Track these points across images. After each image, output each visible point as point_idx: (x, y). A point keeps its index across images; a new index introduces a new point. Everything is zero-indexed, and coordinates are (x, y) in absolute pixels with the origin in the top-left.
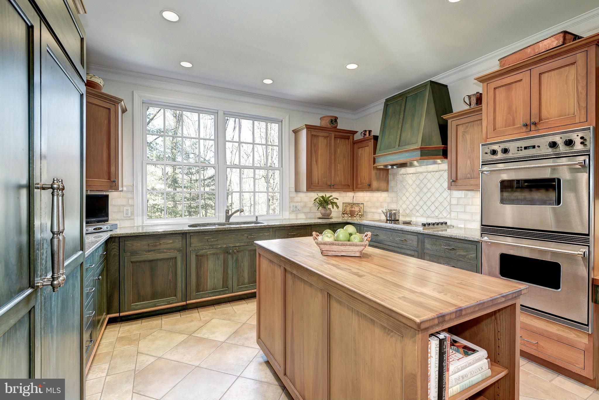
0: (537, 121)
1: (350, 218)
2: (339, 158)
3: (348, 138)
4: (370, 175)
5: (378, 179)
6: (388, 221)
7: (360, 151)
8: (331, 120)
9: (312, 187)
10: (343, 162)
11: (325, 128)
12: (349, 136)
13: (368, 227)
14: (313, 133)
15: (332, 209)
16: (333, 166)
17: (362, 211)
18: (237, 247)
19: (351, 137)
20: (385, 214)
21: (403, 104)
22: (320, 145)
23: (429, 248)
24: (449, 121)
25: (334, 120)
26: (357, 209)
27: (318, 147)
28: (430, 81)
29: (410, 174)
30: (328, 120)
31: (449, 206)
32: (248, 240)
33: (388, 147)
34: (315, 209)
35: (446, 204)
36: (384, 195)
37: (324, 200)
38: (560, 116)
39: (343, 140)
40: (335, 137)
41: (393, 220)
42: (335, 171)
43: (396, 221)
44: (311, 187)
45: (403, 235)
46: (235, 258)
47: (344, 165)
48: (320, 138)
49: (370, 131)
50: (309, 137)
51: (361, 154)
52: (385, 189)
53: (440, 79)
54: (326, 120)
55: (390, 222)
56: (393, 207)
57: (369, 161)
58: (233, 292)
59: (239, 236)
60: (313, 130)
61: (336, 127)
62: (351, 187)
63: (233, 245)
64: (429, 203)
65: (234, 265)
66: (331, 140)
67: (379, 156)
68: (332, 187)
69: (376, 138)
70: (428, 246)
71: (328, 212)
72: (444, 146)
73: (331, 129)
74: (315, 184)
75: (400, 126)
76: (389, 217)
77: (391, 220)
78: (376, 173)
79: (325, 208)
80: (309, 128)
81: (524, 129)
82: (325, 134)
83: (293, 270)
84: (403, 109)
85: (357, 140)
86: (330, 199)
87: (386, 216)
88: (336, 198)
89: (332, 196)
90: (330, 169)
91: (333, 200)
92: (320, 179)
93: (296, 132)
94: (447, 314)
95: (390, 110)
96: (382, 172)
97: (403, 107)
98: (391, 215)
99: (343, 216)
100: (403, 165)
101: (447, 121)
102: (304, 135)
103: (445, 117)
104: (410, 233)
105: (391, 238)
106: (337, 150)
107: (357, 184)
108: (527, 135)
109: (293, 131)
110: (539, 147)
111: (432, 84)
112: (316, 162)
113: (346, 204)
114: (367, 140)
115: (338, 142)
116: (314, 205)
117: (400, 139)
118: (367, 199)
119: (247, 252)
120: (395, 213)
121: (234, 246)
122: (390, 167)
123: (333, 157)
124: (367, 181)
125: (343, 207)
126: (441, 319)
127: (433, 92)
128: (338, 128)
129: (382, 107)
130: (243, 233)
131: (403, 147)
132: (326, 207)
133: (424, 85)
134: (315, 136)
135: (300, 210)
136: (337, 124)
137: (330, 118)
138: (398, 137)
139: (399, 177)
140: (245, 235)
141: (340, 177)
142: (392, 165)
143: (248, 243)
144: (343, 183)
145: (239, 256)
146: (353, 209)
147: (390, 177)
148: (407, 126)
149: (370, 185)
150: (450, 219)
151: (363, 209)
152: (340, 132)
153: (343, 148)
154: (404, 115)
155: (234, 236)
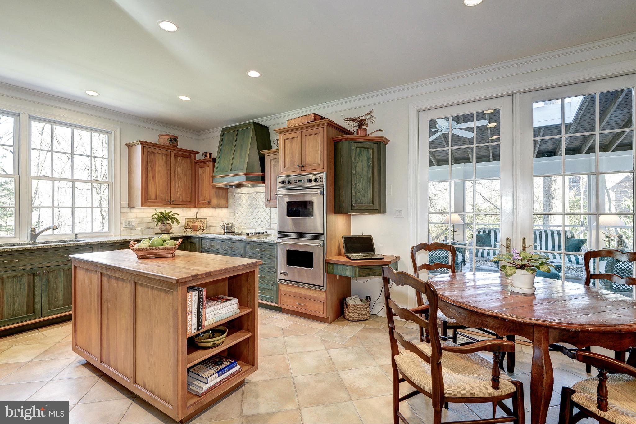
0: (304, 165)
1: (192, 233)
2: (179, 176)
3: (190, 158)
4: (210, 192)
5: (217, 196)
6: (225, 234)
7: (201, 171)
8: (170, 138)
9: (148, 203)
10: (184, 180)
11: (163, 145)
12: (191, 156)
13: (206, 239)
14: (149, 150)
15: (172, 224)
16: (173, 183)
17: (205, 225)
18: (48, 268)
19: (193, 157)
20: (223, 227)
21: (235, 136)
22: (157, 162)
23: (249, 251)
24: (266, 156)
25: (174, 140)
26: (199, 224)
27: (156, 163)
28: (254, 122)
29: (244, 193)
30: (168, 138)
31: (269, 219)
32: (63, 259)
33: (223, 170)
34: (153, 225)
35: (268, 218)
36: (225, 211)
37: (163, 215)
38: (314, 164)
39: (183, 158)
40: (175, 156)
41: (229, 232)
42: (175, 188)
43: (232, 233)
44: (146, 202)
45: (232, 243)
46: (44, 280)
47: (185, 181)
48: (158, 155)
49: (210, 154)
50: (145, 153)
51: (202, 173)
52: (225, 205)
53: (262, 121)
54: (165, 138)
55: (227, 234)
56: (231, 221)
57: (209, 180)
58: (41, 317)
59: (51, 256)
60: (150, 147)
61: (176, 146)
62: (193, 203)
63: (41, 265)
64: (257, 218)
65: (44, 287)
66: (170, 158)
67: (216, 177)
68: (172, 203)
69: (214, 160)
70: (248, 250)
71: (168, 227)
72: (262, 174)
73: (170, 147)
74: (152, 200)
75: (232, 154)
76: (226, 230)
77: (227, 232)
78: (216, 192)
79: (164, 224)
80: (144, 144)
81: (298, 169)
82: (164, 152)
83: (108, 272)
84: (235, 140)
85: (198, 160)
86: (170, 214)
87: (224, 229)
88: (177, 214)
89: (172, 212)
90: (169, 184)
91: (174, 216)
92: (157, 195)
93: (129, 146)
94: (199, 275)
95: (226, 139)
96: (221, 190)
97: (235, 138)
98: (227, 229)
99: (185, 231)
100: (239, 186)
101: (264, 155)
102: (138, 150)
103: (263, 152)
104: (237, 242)
105: (223, 247)
106: (177, 168)
107: (199, 201)
108: (300, 173)
109: (126, 145)
110: (304, 181)
111: (255, 125)
112: (153, 178)
113: (189, 220)
114: (207, 161)
115: (179, 160)
116: (152, 220)
117: (232, 163)
118: (210, 214)
119: (62, 272)
120: (231, 226)
121: (44, 266)
122: (229, 187)
123: (172, 175)
124: (207, 198)
125: (185, 222)
126: (194, 278)
127: (256, 131)
128: (178, 147)
129: (219, 134)
130: (57, 252)
131: (234, 172)
132: (166, 222)
133: (249, 124)
134: (152, 152)
135: (134, 226)
136: (177, 142)
137: (168, 137)
138: (231, 162)
139: (236, 196)
140: (59, 254)
141: (181, 194)
142: (231, 186)
143: (62, 262)
144: (184, 199)
145: (51, 277)
146: (196, 224)
147: (229, 195)
148: (237, 154)
149: (210, 202)
150: (271, 229)
151: (206, 224)
152: (180, 151)
153: (184, 166)
154: (236, 144)
155: (42, 255)
